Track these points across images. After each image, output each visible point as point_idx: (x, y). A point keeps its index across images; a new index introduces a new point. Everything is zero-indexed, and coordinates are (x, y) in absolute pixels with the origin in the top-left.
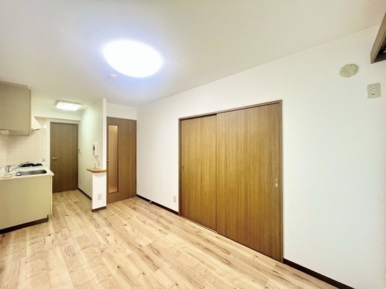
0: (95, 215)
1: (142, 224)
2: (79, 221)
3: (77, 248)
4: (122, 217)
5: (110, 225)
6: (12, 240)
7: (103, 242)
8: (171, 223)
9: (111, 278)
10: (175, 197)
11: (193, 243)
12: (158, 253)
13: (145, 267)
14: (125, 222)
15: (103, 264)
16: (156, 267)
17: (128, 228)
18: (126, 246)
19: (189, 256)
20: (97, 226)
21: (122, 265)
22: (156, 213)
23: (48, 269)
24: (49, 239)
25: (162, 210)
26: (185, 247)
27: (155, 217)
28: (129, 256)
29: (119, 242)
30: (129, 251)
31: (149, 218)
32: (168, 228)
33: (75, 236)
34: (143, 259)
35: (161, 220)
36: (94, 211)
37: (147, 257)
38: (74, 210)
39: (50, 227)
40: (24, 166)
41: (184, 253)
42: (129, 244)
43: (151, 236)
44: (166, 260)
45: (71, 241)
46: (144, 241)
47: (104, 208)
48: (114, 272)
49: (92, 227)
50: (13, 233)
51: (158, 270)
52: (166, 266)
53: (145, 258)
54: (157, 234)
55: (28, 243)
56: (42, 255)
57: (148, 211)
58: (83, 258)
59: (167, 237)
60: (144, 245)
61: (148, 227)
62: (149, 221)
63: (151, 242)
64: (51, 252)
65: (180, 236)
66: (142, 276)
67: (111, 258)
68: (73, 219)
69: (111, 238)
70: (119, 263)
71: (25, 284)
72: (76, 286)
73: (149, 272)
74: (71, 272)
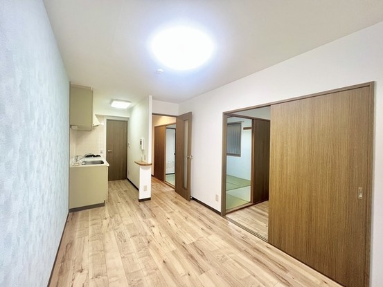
0: (142, 205)
1: (184, 220)
2: (129, 210)
3: (127, 235)
4: (165, 210)
5: (154, 216)
6: (79, 219)
7: (150, 233)
8: (214, 223)
9: (157, 271)
10: (217, 196)
11: (240, 250)
12: (203, 255)
13: (190, 267)
14: (168, 216)
15: (150, 256)
16: (202, 271)
17: (171, 222)
18: (169, 240)
19: (236, 264)
20: (144, 216)
21: (167, 261)
22: (197, 210)
23: (104, 251)
24: (105, 222)
25: (203, 207)
26: (232, 253)
27: (197, 214)
28: (174, 252)
29: (164, 236)
30: (173, 247)
31: (190, 214)
32: (211, 228)
33: (126, 223)
34: (187, 258)
35: (203, 218)
36: (140, 201)
37: (192, 257)
38: (124, 198)
39: (106, 211)
40: (88, 156)
41: (231, 259)
42: (173, 239)
43: (194, 234)
44: (211, 264)
45: (123, 228)
46: (188, 239)
47: (149, 199)
48: (160, 266)
49: (139, 217)
50: (80, 213)
51: (204, 274)
52: (212, 271)
53: (189, 257)
54: (201, 233)
55: (90, 223)
56: (100, 236)
57: (189, 207)
58: (132, 245)
59: (210, 237)
60: (187, 243)
61: (190, 224)
62: (190, 217)
63: (194, 240)
64: (107, 235)
65: (224, 238)
66: (187, 276)
67: (157, 250)
68: (123, 207)
69: (156, 230)
70: (165, 257)
71: (87, 262)
72: (127, 273)
73: (194, 273)
74: (123, 258)
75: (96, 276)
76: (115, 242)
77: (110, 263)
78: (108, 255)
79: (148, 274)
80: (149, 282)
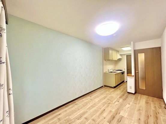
0: (127, 94)
1: (136, 110)
2: (119, 93)
3: (107, 98)
4: (134, 101)
5: (124, 100)
7: (114, 102)
9: (99, 109)
12: (119, 121)
13: (109, 117)
14: (131, 103)
15: (104, 106)
16: (110, 122)
17: (128, 106)
18: (116, 108)
20: (120, 97)
23: (98, 97)
24: (108, 92)
28: (111, 111)
29: (117, 106)
30: (113, 110)
31: (147, 111)
33: (112, 95)
34: (112, 116)
35: (152, 118)
37: (114, 117)
42: (118, 109)
45: (110, 96)
46: (123, 114)
49: (119, 96)
51: (108, 123)
53: (113, 117)
55: (104, 90)
58: (104, 100)
60: (120, 114)
61: (136, 113)
63: (125, 117)
64: (103, 95)
66: (103, 118)
67: (108, 106)
68: (119, 91)
69: (117, 103)
70: (106, 109)
71: (93, 96)
72: (95, 104)
73: (106, 120)
74: (99, 101)
75: (91, 99)
76: (102, 97)
77: (96, 99)
78: (98, 98)
79: (97, 108)
80: (95, 109)
